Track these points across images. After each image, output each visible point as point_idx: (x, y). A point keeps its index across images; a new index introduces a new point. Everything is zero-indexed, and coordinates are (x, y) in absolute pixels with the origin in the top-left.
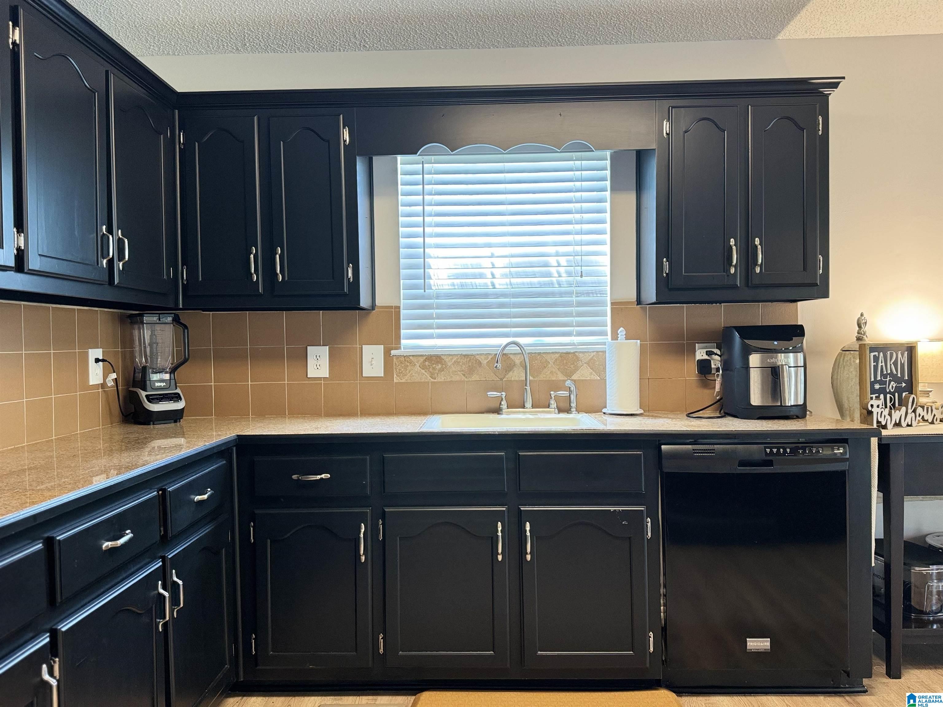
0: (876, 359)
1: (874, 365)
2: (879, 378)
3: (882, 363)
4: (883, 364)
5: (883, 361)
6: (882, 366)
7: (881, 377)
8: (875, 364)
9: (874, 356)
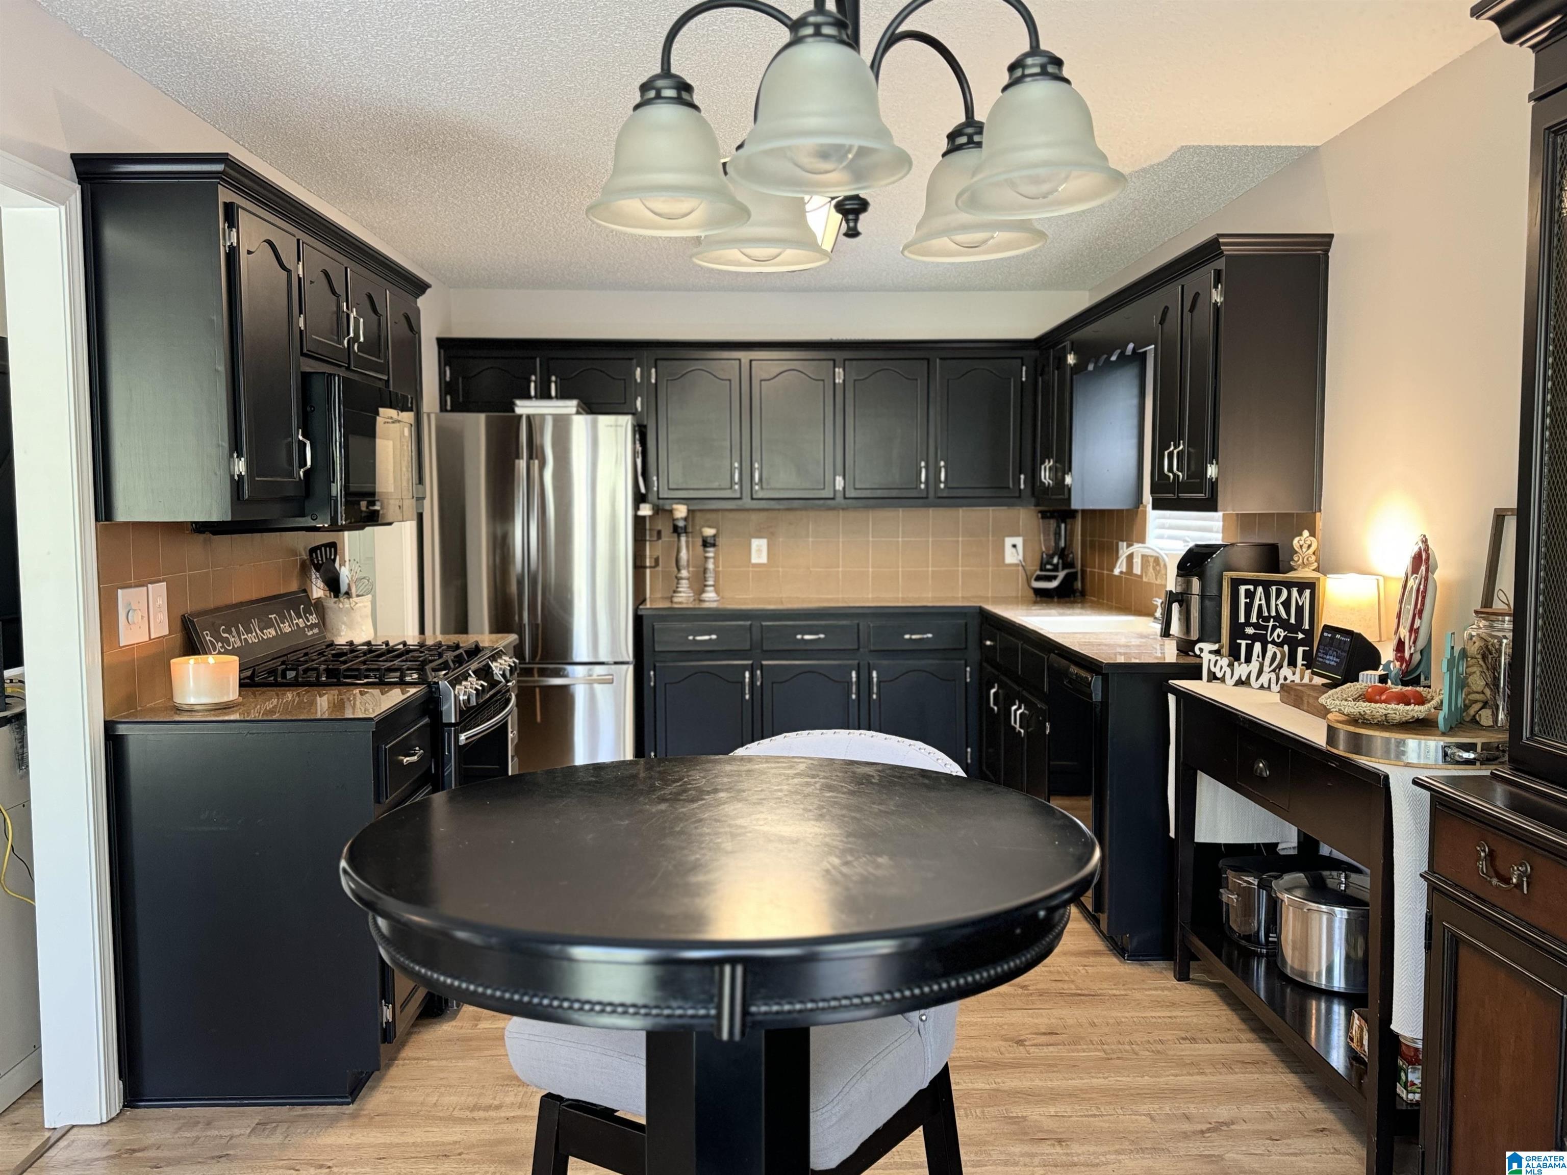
0: (1250, 595)
1: (1246, 603)
2: (1254, 620)
3: (1260, 600)
4: (1263, 602)
5: (1263, 598)
6: (1260, 606)
7: (1258, 619)
8: (1248, 600)
9: (1247, 591)
